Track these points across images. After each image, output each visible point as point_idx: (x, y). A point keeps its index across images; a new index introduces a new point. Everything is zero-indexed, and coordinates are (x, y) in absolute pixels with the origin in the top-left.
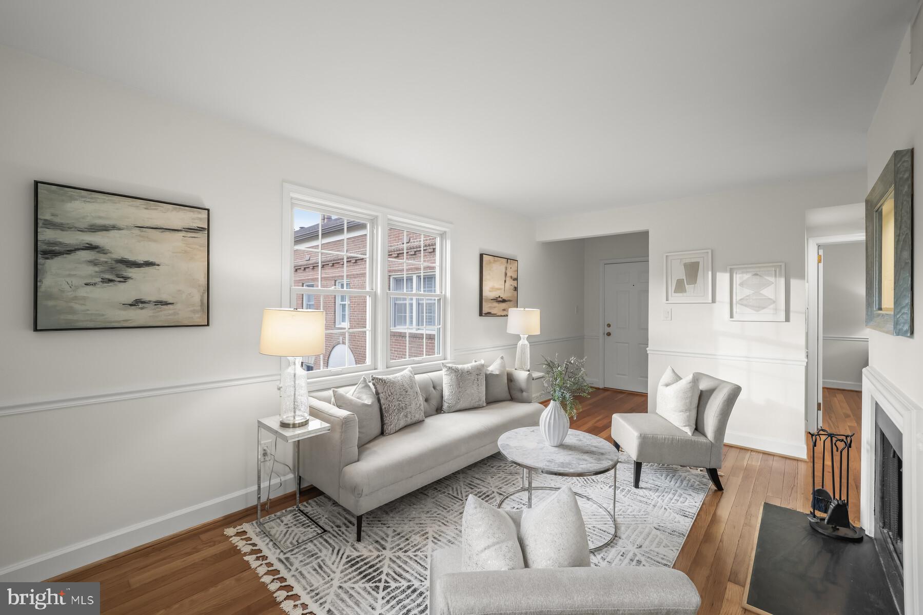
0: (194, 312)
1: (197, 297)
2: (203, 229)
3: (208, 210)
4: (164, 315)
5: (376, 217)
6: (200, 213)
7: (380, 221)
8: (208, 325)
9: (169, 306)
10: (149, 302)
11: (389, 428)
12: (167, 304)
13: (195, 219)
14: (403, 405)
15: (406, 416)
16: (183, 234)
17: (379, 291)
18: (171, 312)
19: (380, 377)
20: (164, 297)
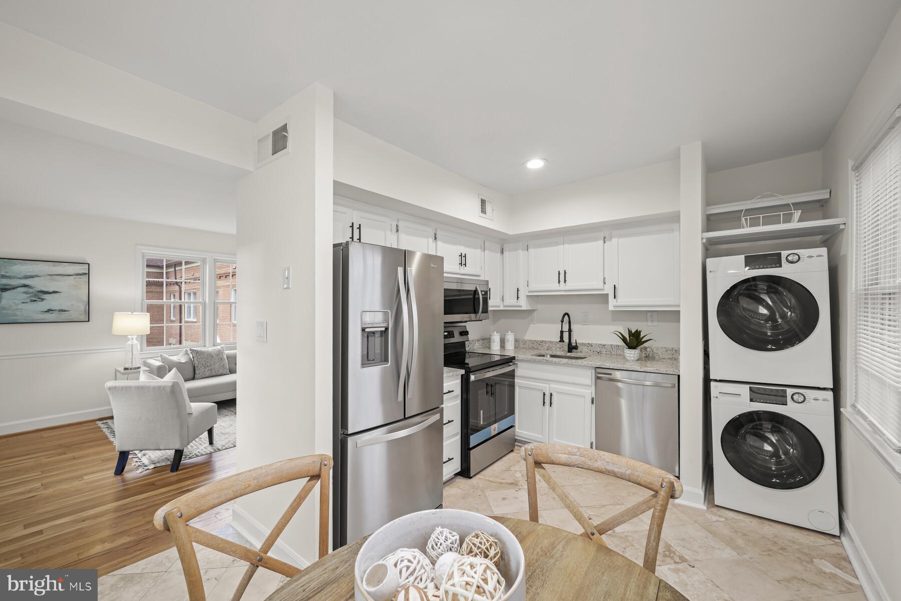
0: (81, 315)
1: (82, 307)
2: (86, 274)
3: (89, 264)
4: (64, 316)
5: (206, 258)
6: (84, 266)
7: (208, 261)
8: (89, 321)
9: (67, 312)
10: (56, 310)
11: (197, 376)
12: (65, 311)
13: (83, 269)
14: (209, 364)
15: (211, 370)
16: (75, 277)
17: (207, 301)
18: (68, 315)
19: (195, 349)
20: (64, 308)
